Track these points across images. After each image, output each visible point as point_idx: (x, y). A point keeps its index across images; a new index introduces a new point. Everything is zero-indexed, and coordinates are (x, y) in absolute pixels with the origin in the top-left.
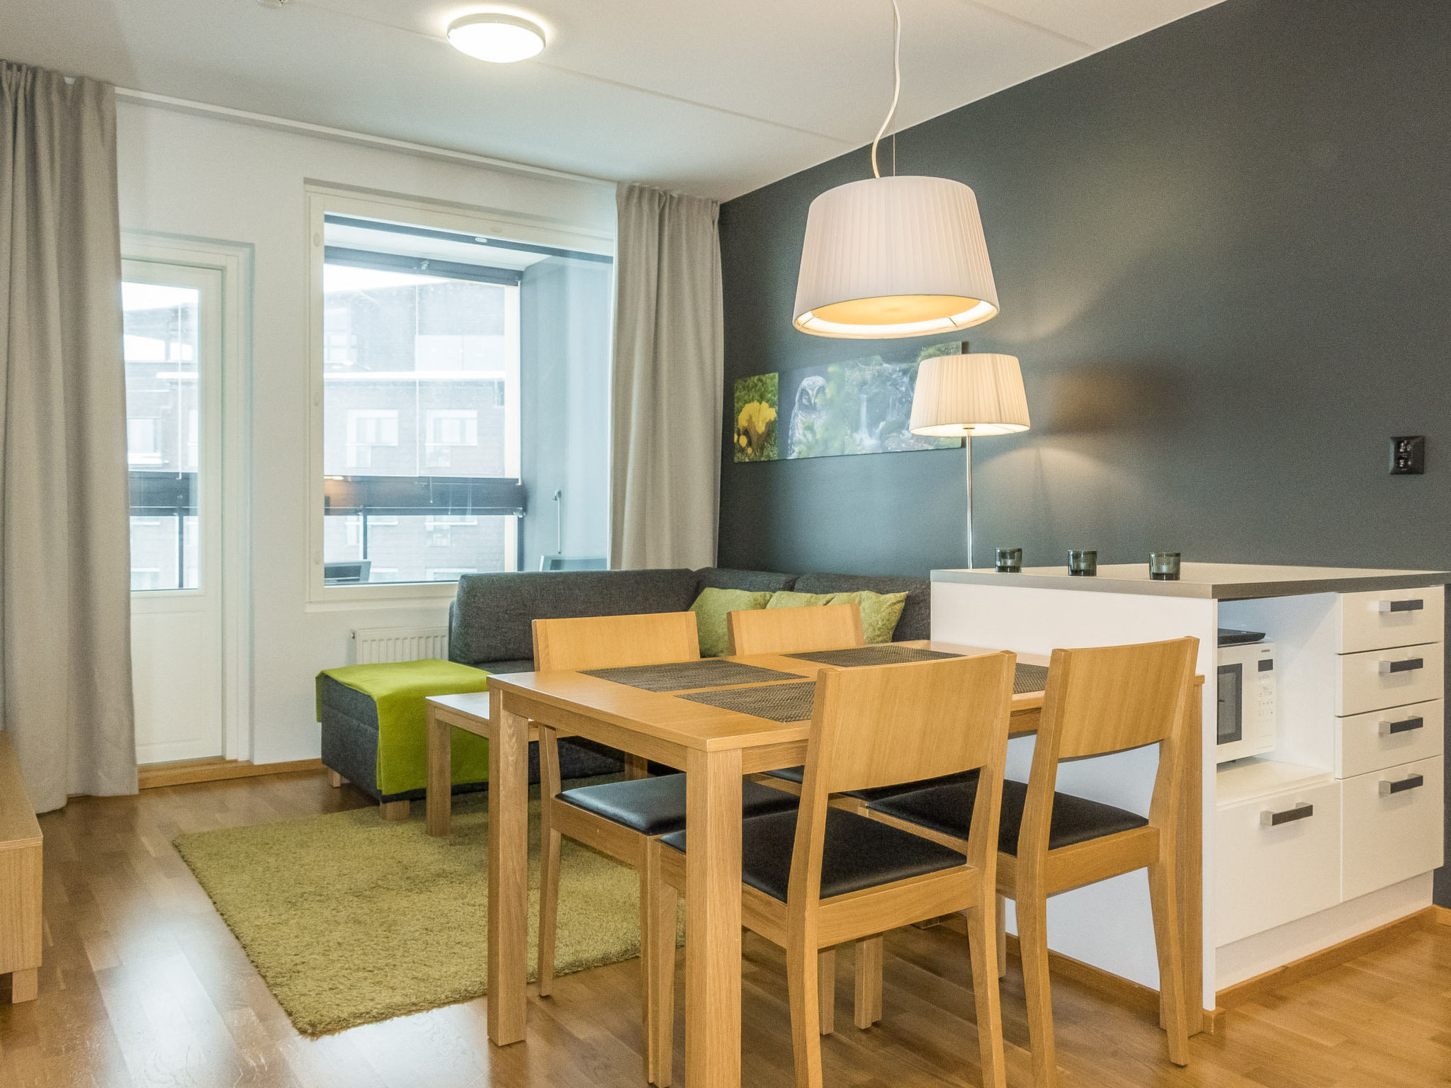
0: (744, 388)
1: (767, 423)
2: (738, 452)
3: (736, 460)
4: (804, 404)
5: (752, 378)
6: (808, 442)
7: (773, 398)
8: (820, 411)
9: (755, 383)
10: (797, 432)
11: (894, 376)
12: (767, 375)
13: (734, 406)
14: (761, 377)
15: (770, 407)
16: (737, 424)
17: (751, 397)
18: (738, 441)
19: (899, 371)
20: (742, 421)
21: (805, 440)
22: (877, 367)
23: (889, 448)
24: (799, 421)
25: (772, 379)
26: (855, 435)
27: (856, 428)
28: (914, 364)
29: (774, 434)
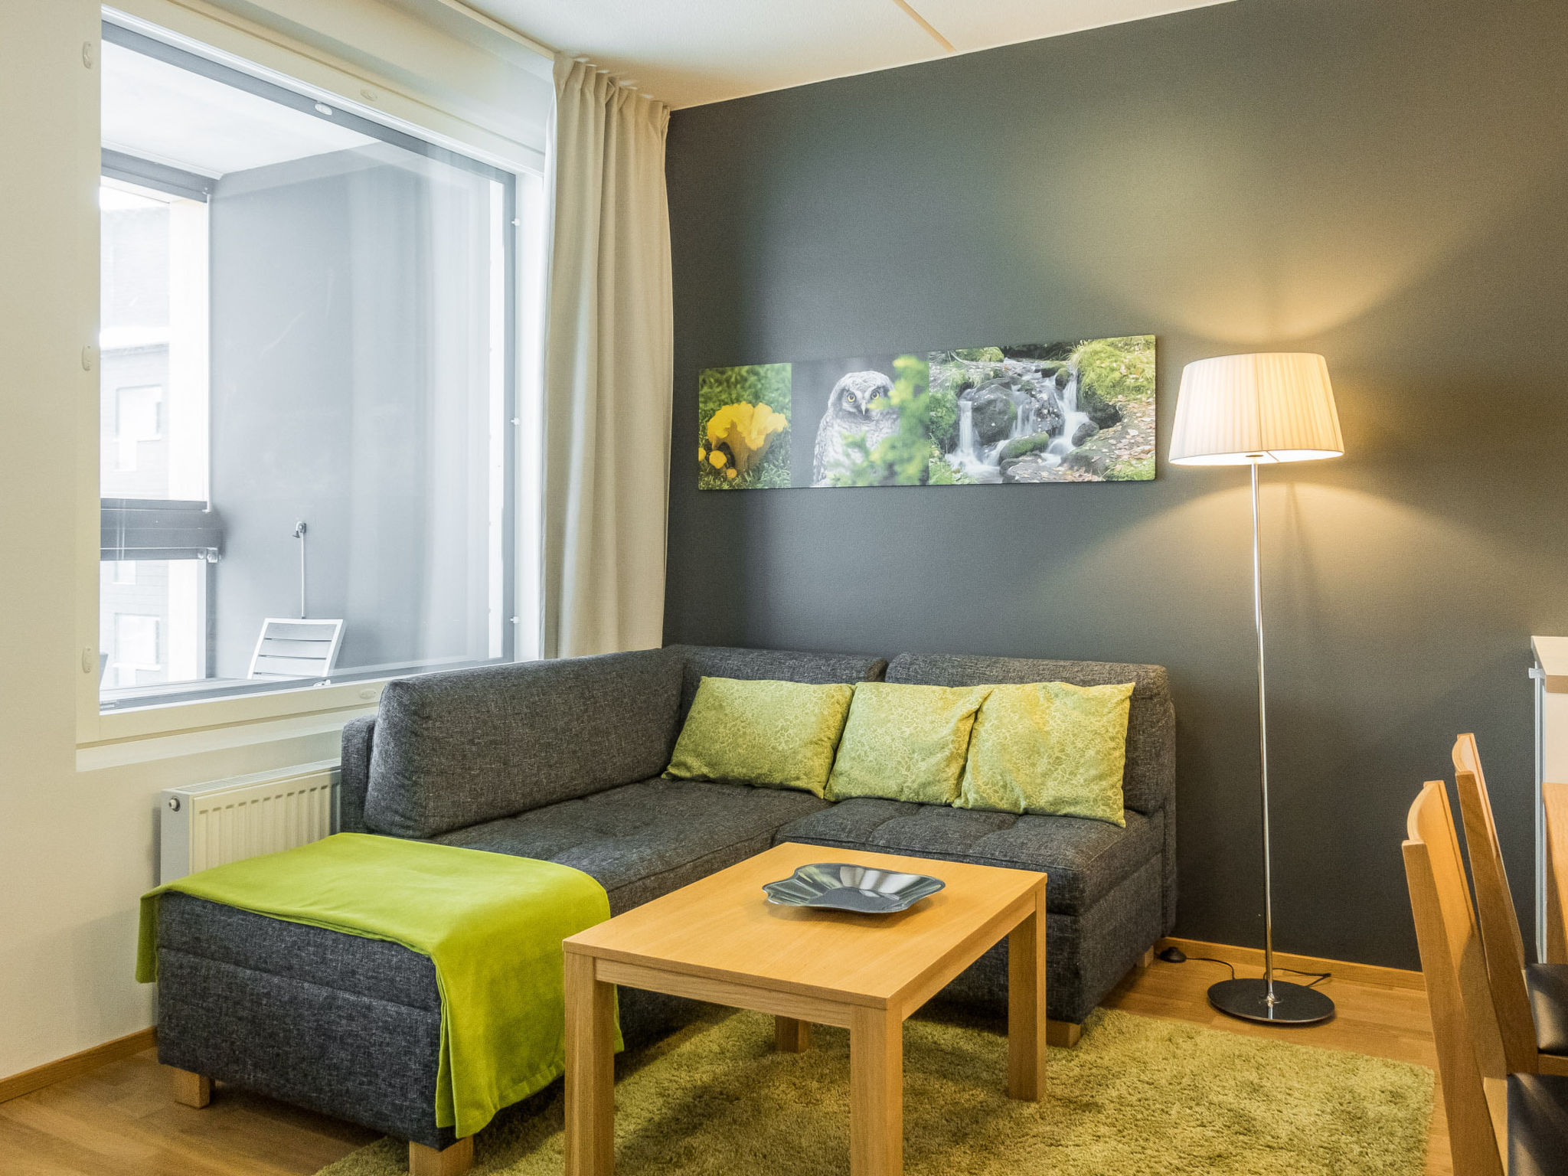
0: (719, 382)
1: (768, 436)
2: (708, 474)
3: (702, 485)
4: (845, 411)
5: (737, 369)
6: (854, 464)
7: (781, 399)
8: (877, 421)
9: (742, 376)
10: (830, 449)
11: (1025, 378)
12: (768, 366)
13: (698, 408)
14: (757, 368)
15: (774, 412)
16: (705, 434)
17: (734, 396)
18: (707, 458)
19: (1037, 371)
20: (716, 428)
21: (847, 462)
22: (993, 364)
23: (1017, 478)
24: (836, 434)
25: (778, 372)
26: (949, 457)
27: (950, 444)
28: (1064, 363)
29: (783, 452)
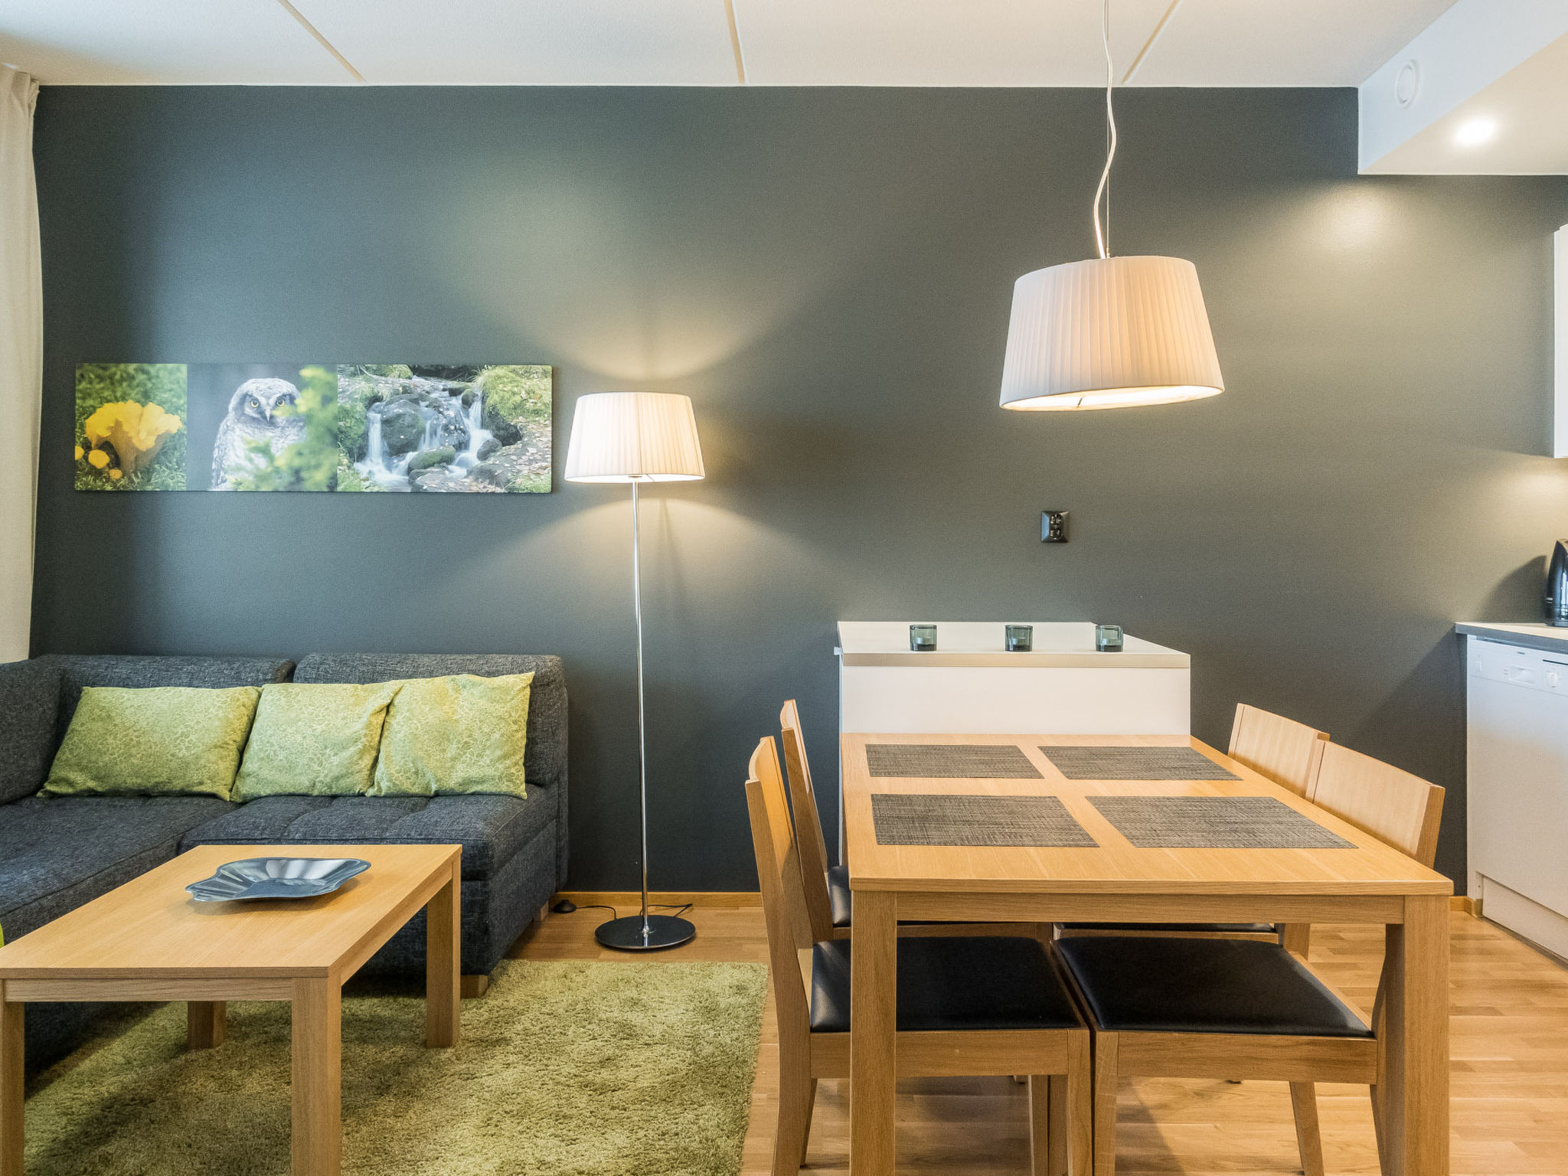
0: (101, 379)
1: (159, 437)
2: (87, 474)
3: (79, 486)
4: (248, 416)
5: (122, 366)
6: (257, 468)
7: (175, 400)
8: (283, 428)
9: (128, 374)
10: (231, 453)
11: (433, 395)
12: (159, 366)
13: (74, 403)
14: (146, 366)
15: (167, 412)
16: (83, 432)
17: (119, 394)
18: (86, 457)
19: (444, 390)
20: (98, 424)
21: (249, 466)
22: (402, 381)
23: (425, 487)
24: (238, 439)
25: (171, 372)
26: (357, 465)
27: (359, 453)
28: (469, 384)
29: (177, 454)
